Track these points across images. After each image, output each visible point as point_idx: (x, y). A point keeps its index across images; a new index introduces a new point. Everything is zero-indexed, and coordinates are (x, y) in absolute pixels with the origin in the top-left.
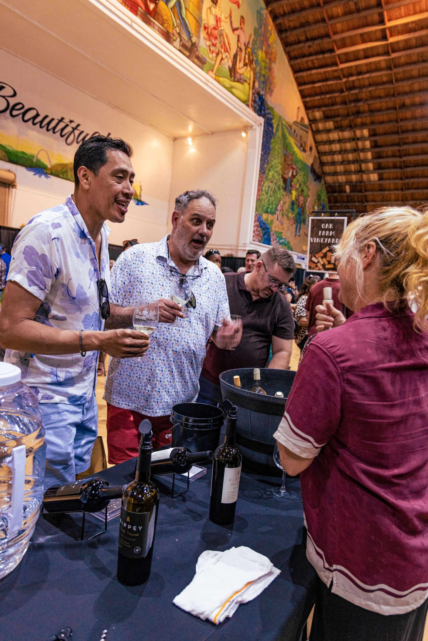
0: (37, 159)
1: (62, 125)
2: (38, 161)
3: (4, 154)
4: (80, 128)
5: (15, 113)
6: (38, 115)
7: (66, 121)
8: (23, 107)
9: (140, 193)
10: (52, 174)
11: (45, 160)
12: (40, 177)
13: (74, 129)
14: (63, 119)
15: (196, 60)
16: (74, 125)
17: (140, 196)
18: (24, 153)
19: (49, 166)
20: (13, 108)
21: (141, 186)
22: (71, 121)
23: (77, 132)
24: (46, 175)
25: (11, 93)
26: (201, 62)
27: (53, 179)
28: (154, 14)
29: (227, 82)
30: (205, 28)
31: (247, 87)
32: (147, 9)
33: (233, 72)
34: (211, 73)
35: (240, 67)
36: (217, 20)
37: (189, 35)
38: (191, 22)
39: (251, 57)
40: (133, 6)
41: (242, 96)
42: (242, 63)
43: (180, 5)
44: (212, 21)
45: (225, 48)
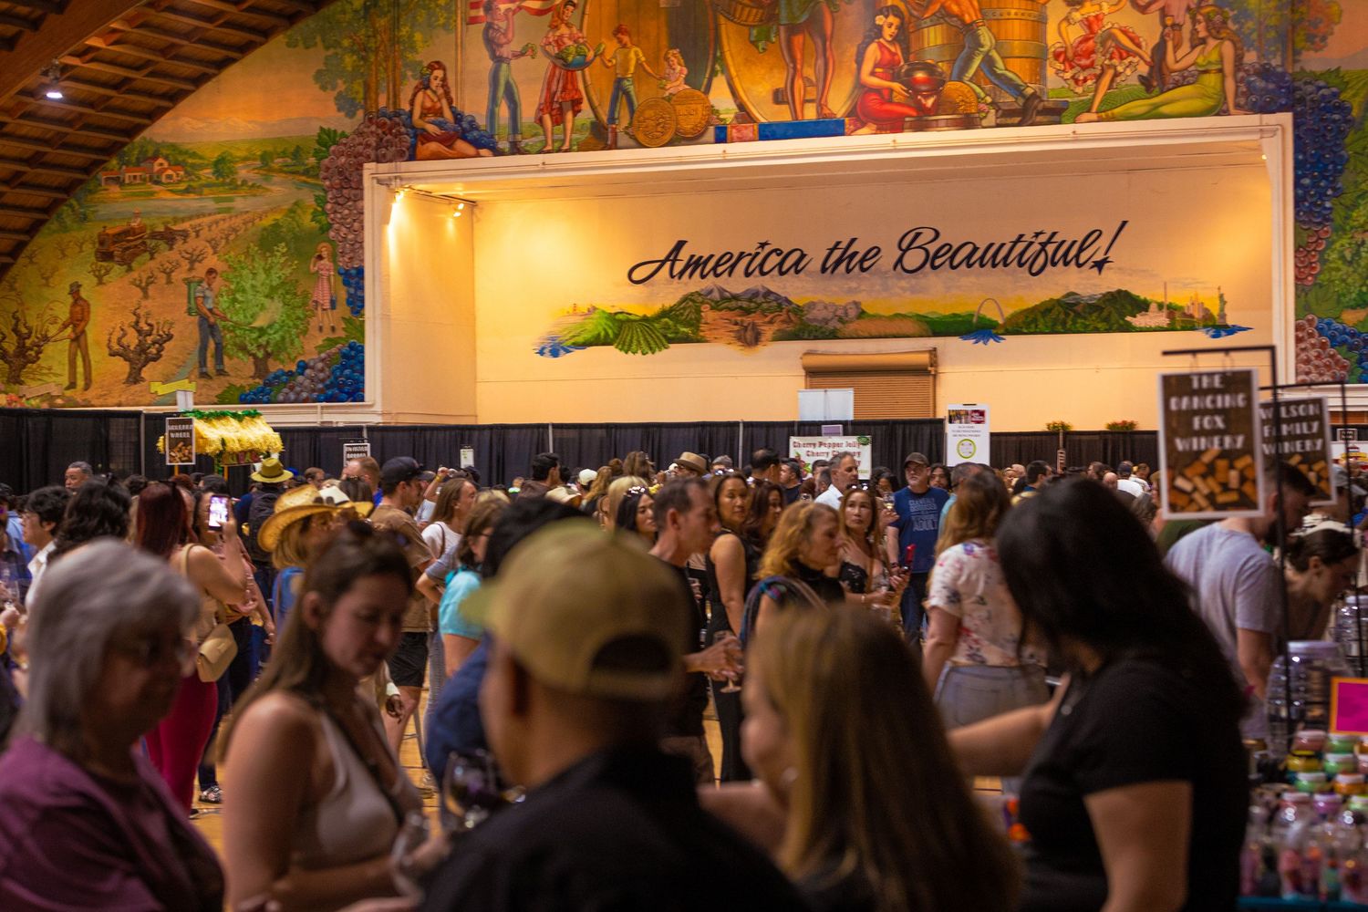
0: (979, 317)
1: (1020, 247)
2: (981, 319)
3: (926, 327)
4: (1057, 239)
5: (938, 262)
6: (976, 249)
7: (1028, 238)
8: (951, 246)
9: (1222, 309)
10: (1008, 333)
11: (992, 314)
12: (985, 343)
13: (1044, 245)
14: (1021, 236)
15: (1039, 118)
16: (1043, 238)
17: (1223, 316)
18: (955, 315)
19: (1001, 322)
20: (936, 256)
21: (1221, 296)
22: (1037, 235)
23: (1050, 249)
24: (997, 337)
25: (932, 234)
27: (1011, 340)
28: (936, 109)
29: (1140, 106)
30: (1057, 56)
31: (1211, 80)
32: (922, 110)
33: (1157, 79)
34: (1086, 116)
35: (1180, 58)
36: (1089, 24)
37: (1017, 90)
38: (1017, 70)
39: (1218, 19)
40: (893, 124)
41: (1198, 104)
42: (1186, 47)
43: (989, 62)
44: (1075, 33)
45: (1123, 53)
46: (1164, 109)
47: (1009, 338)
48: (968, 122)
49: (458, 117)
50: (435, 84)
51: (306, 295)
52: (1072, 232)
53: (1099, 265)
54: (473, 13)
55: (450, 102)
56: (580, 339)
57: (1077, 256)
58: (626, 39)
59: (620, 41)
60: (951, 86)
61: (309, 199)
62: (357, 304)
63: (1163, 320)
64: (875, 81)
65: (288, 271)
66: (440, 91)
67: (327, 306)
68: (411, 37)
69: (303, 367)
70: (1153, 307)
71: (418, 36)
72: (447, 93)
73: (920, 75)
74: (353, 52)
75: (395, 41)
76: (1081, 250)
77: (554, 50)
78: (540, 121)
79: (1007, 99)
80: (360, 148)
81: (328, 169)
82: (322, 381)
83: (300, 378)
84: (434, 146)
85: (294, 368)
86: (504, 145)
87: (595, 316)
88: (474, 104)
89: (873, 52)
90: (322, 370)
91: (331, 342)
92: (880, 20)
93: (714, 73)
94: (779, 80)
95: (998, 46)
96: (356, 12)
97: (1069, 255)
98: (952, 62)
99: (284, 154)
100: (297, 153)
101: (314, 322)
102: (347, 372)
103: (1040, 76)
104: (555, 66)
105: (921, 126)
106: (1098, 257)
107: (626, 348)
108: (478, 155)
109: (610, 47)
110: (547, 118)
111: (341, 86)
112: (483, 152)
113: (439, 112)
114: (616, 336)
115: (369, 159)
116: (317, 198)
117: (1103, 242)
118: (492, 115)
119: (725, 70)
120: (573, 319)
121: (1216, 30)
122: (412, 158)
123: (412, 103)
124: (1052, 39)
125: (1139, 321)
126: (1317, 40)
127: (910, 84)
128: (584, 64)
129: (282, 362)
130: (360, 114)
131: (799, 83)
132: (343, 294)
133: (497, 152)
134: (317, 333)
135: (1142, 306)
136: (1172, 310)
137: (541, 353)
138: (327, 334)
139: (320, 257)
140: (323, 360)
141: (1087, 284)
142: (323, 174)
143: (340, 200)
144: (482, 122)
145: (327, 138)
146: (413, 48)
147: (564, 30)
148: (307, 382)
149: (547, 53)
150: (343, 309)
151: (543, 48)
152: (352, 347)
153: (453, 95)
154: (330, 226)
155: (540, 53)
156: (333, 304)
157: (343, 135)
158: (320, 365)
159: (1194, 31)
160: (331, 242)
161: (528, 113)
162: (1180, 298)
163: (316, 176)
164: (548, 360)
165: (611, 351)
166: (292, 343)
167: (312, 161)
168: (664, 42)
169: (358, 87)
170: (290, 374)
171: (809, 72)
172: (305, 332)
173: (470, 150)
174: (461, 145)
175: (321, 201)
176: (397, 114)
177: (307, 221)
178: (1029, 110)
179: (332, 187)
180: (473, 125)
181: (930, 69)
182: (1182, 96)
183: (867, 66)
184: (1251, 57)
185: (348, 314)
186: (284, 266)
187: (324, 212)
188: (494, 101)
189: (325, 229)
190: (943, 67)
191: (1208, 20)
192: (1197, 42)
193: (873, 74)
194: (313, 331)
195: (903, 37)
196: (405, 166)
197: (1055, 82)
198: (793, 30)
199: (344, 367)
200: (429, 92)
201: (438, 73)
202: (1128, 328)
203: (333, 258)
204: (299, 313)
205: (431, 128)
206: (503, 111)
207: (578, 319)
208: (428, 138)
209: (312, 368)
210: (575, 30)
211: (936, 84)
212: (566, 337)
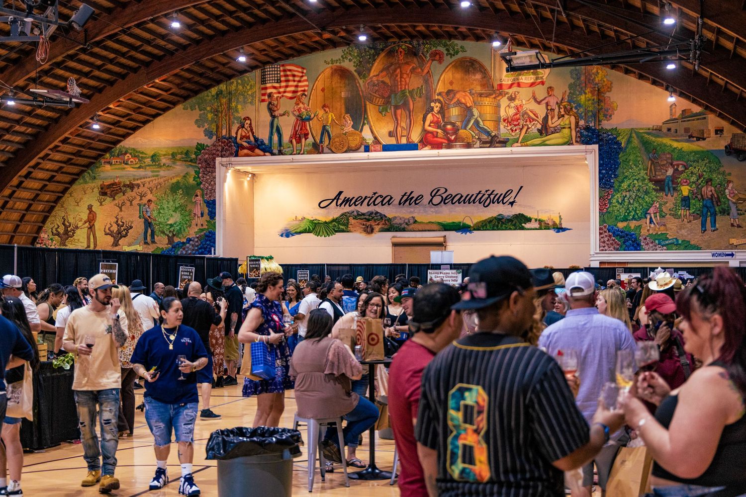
0: (463, 223)
1: (480, 196)
2: (464, 224)
3: (441, 227)
4: (495, 193)
5: (446, 201)
6: (462, 196)
7: (483, 192)
8: (452, 195)
9: (560, 222)
10: (474, 230)
11: (468, 222)
12: (466, 234)
13: (489, 195)
14: (480, 192)
15: (497, 145)
16: (489, 193)
17: (561, 224)
18: (454, 222)
19: (472, 225)
20: (446, 199)
21: (560, 216)
22: (487, 191)
23: (492, 197)
24: (470, 232)
25: (445, 190)
26: (504, 143)
28: (456, 140)
29: (538, 141)
30: (504, 120)
31: (566, 131)
32: (450, 141)
33: (544, 130)
34: (516, 144)
35: (553, 122)
36: (517, 108)
37: (488, 134)
38: (489, 126)
39: (568, 107)
40: (439, 146)
41: (561, 141)
42: (556, 118)
43: (477, 122)
44: (512, 112)
45: (531, 120)
46: (547, 142)
47: (475, 232)
48: (468, 146)
49: (256, 139)
50: (246, 126)
51: (190, 211)
52: (501, 190)
53: (512, 203)
54: (263, 98)
55: (253, 133)
56: (298, 230)
57: (503, 200)
58: (327, 109)
59: (325, 110)
60: (462, 132)
61: (192, 173)
62: (212, 215)
63: (537, 225)
64: (430, 129)
65: (182, 201)
66: (249, 129)
67: (200, 215)
68: (236, 107)
69: (189, 240)
70: (533, 220)
71: (239, 107)
72: (252, 130)
73: (449, 127)
74: (211, 112)
75: (229, 108)
76: (504, 197)
77: (297, 113)
78: (291, 142)
79: (484, 137)
80: (214, 152)
81: (200, 160)
82: (197, 246)
83: (188, 245)
84: (246, 151)
85: (185, 241)
86: (275, 151)
87: (305, 221)
88: (263, 134)
89: (430, 117)
90: (197, 242)
91: (202, 230)
92: (432, 104)
93: (364, 124)
94: (391, 127)
95: (480, 116)
96: (213, 96)
97: (500, 199)
98: (462, 122)
99: (181, 153)
100: (187, 153)
101: (194, 222)
102: (208, 242)
103: (498, 128)
104: (297, 120)
105: (449, 146)
106: (511, 200)
107: (318, 234)
108: (265, 155)
109: (321, 113)
110: (294, 141)
111: (206, 126)
112: (266, 154)
113: (248, 137)
114: (313, 229)
115: (218, 156)
116: (196, 172)
117: (513, 194)
118: (271, 139)
119: (369, 123)
120: (295, 222)
121: (568, 111)
122: (237, 155)
123: (237, 133)
124: (503, 114)
125: (527, 226)
126: (608, 117)
127: (445, 130)
128: (309, 119)
129: (180, 238)
130: (214, 137)
131: (399, 129)
132: (206, 210)
133: (273, 154)
134: (195, 227)
135: (529, 220)
136: (540, 221)
137: (282, 236)
138: (199, 227)
139: (197, 196)
140: (197, 238)
141: (507, 211)
142: (198, 162)
143: (206, 173)
144: (266, 142)
145: (200, 147)
146: (237, 111)
147: (301, 105)
148: (191, 247)
149: (294, 115)
150: (206, 217)
151: (293, 112)
152: (210, 232)
153: (254, 131)
154: (201, 183)
155: (291, 115)
156: (202, 215)
157: (207, 146)
158: (196, 240)
159: (559, 112)
160: (202, 190)
161: (286, 138)
162: (544, 217)
163: (196, 163)
164: (284, 239)
165: (311, 236)
166: (184, 230)
167: (194, 156)
168: (343, 111)
169: (214, 127)
170: (183, 243)
171: (403, 124)
172: (190, 226)
173: (262, 153)
174: (257, 151)
175: (197, 173)
176: (230, 137)
177: (191, 181)
178: (493, 141)
179: (202, 167)
180: (262, 143)
181: (453, 124)
182: (554, 138)
183: (427, 123)
184: (582, 123)
185: (208, 219)
186: (181, 198)
187: (199, 177)
188: (271, 133)
189: (199, 184)
190: (458, 124)
191: (565, 107)
192: (561, 116)
193: (430, 126)
194: (193, 225)
195: (442, 111)
196: (233, 159)
197: (504, 131)
198: (397, 107)
199: (207, 241)
200: (244, 129)
201: (248, 122)
202: (523, 228)
203: (202, 196)
204: (187, 218)
205: (245, 144)
206: (275, 138)
207: (298, 222)
208: (243, 148)
209: (193, 241)
210: (306, 105)
211: (456, 130)
212: (292, 229)
